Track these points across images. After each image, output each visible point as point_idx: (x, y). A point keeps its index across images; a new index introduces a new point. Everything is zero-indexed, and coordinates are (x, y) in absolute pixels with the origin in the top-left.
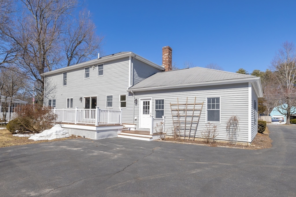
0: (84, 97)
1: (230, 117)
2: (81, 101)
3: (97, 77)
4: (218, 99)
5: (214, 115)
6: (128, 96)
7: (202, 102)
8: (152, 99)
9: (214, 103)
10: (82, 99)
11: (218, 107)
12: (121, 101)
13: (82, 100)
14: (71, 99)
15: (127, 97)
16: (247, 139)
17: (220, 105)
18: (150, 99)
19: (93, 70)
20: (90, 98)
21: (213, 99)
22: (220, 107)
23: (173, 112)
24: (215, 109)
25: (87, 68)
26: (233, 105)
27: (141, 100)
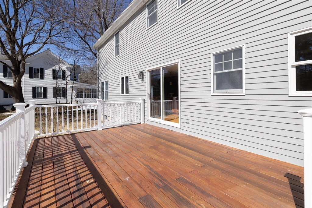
0: (148, 70)
2: (143, 80)
3: (177, 12)
10: (143, 75)
13: (144, 77)
14: (126, 77)
20: (160, 69)
25: (151, 3)
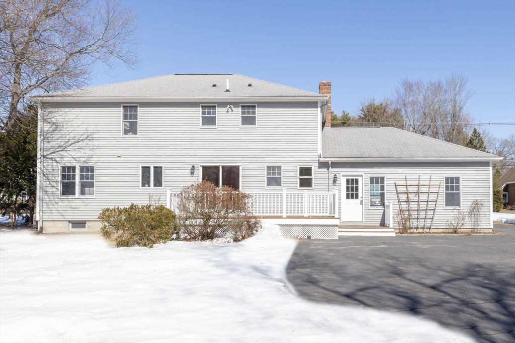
0: (201, 166)
1: (473, 201)
2: (192, 174)
3: (239, 129)
4: (458, 179)
5: (453, 199)
6: (317, 168)
7: (440, 182)
8: (364, 176)
9: (452, 184)
11: (458, 188)
12: (300, 176)
13: (196, 171)
14: (155, 168)
15: (315, 170)
16: (489, 225)
17: (461, 187)
18: (362, 176)
19: (226, 113)
20: (219, 167)
21: (452, 179)
22: (461, 189)
23: (400, 195)
24: (455, 192)
25: (209, 107)
26: (474, 187)
27: (343, 176)
